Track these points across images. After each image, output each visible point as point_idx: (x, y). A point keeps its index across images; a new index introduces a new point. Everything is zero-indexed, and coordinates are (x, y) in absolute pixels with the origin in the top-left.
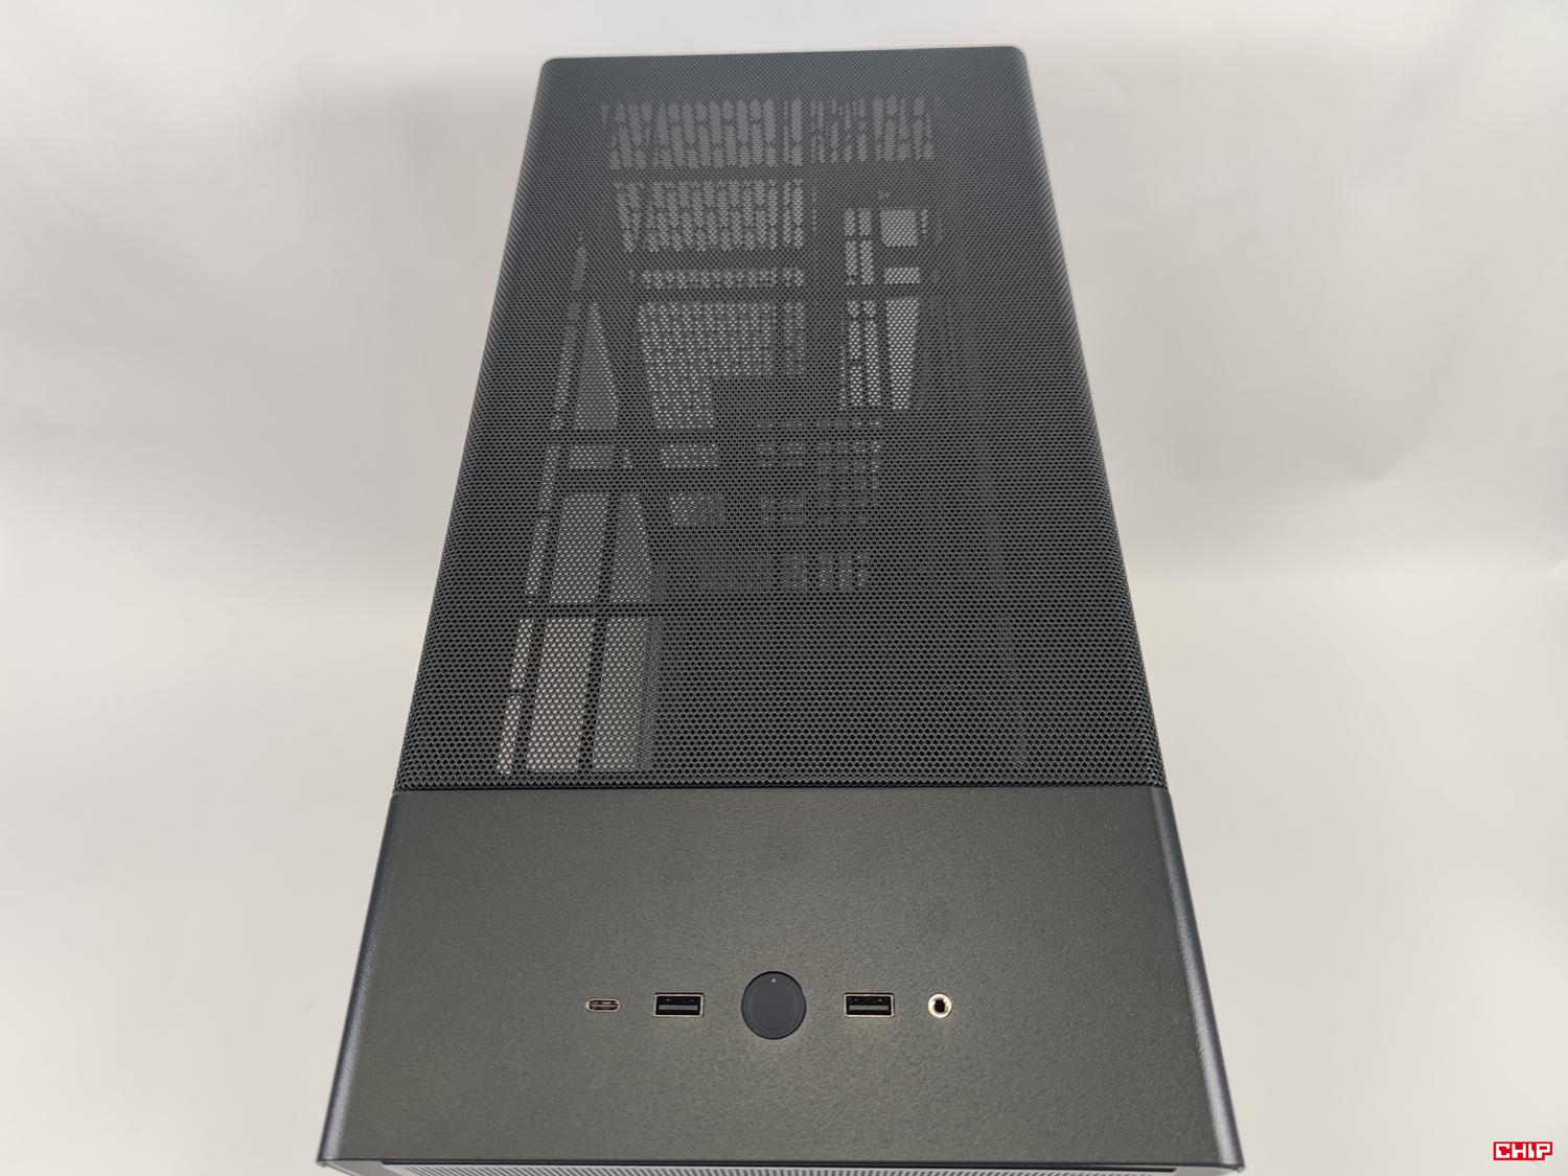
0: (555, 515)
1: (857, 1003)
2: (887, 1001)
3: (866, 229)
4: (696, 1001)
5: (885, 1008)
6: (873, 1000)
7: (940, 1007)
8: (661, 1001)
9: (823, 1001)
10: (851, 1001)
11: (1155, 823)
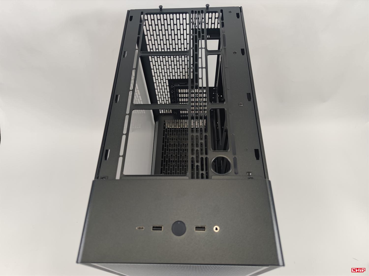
0: (130, 115)
1: (198, 228)
2: (204, 228)
3: (204, 46)
4: (161, 227)
5: (204, 229)
6: (201, 228)
7: (216, 229)
8: (153, 227)
9: (190, 227)
10: (196, 228)
11: (267, 187)
